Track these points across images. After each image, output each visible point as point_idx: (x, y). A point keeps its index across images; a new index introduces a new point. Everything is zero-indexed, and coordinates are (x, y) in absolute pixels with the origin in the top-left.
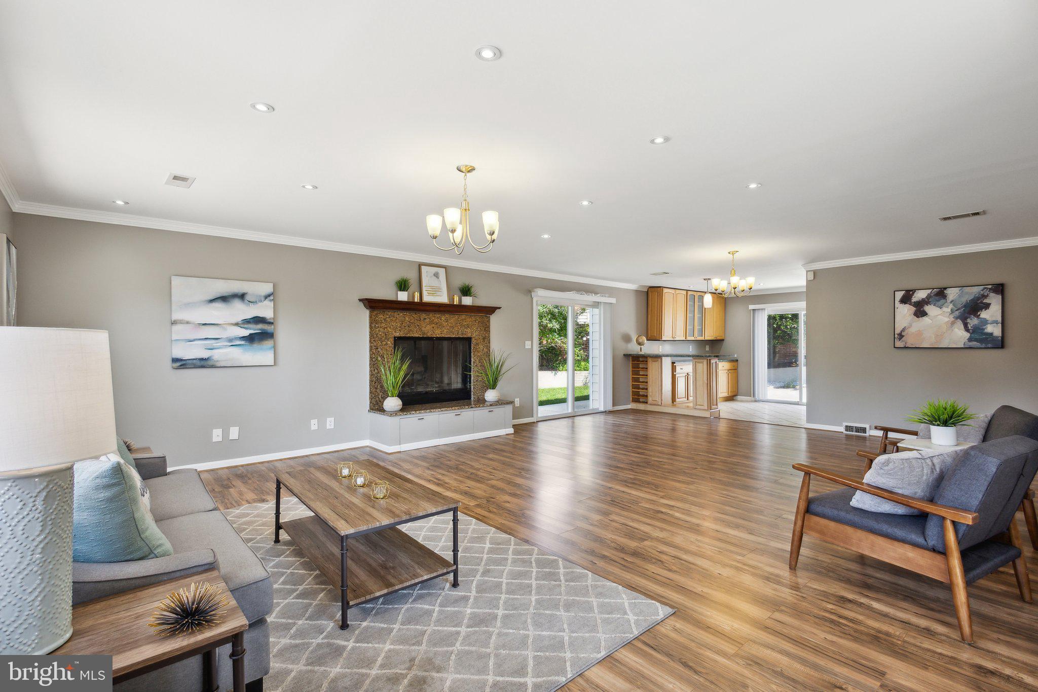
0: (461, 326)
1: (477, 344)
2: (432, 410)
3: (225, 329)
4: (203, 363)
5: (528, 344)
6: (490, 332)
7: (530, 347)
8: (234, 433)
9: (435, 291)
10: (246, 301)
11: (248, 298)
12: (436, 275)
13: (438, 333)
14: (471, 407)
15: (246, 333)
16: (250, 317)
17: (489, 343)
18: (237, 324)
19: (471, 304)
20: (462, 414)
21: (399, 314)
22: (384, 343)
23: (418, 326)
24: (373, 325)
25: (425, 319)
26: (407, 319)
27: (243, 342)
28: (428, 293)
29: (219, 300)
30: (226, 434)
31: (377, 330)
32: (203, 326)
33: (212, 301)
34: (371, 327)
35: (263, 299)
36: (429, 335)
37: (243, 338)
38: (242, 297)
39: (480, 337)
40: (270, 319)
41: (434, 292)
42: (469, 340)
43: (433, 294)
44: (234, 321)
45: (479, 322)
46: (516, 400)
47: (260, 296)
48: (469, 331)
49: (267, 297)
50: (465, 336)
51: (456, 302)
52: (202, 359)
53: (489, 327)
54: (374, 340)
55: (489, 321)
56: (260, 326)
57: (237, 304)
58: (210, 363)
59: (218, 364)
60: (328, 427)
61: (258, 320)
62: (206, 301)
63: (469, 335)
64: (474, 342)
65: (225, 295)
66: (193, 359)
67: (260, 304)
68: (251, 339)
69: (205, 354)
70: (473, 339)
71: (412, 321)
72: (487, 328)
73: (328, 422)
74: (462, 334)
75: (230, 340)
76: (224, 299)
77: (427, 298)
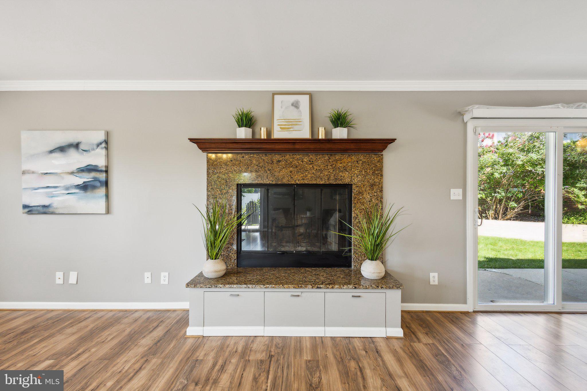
0: (334, 169)
1: (360, 193)
2: (250, 286)
3: (63, 178)
4: (45, 210)
5: (456, 194)
6: (382, 175)
7: (460, 198)
8: (73, 278)
9: (290, 124)
10: (80, 150)
11: (82, 147)
12: (296, 105)
13: (298, 179)
14: (318, 288)
15: (80, 181)
16: (84, 166)
17: (381, 191)
18: (72, 173)
19: (347, 138)
20: (304, 295)
21: (243, 157)
22: (225, 191)
23: (269, 170)
24: (211, 171)
25: (279, 161)
26: (254, 162)
27: (77, 191)
28: (281, 128)
29: (57, 150)
30: (66, 278)
31: (216, 176)
32: (45, 176)
33: (51, 152)
34: (208, 174)
35: (95, 147)
36: (285, 181)
37: (78, 187)
38: (77, 146)
39: (366, 183)
40: (102, 167)
41: (290, 126)
42: (348, 187)
43: (288, 128)
44: (70, 170)
45: (363, 162)
46: (432, 275)
47: (93, 144)
48: (346, 176)
49: (98, 145)
50: (340, 182)
51: (321, 135)
52: (44, 206)
53: (381, 169)
54: (212, 188)
55: (381, 161)
56: (93, 174)
57: (72, 153)
58: (51, 210)
59: (57, 211)
60: (162, 282)
61: (90, 169)
62: (47, 152)
63: (347, 181)
64: (355, 190)
65: (63, 145)
66: (38, 206)
67: (93, 152)
68: (85, 187)
69: (46, 202)
70: (354, 186)
71: (261, 165)
72: (378, 171)
73: (162, 278)
74: (336, 179)
75: (67, 188)
76: (62, 149)
77: (278, 134)
